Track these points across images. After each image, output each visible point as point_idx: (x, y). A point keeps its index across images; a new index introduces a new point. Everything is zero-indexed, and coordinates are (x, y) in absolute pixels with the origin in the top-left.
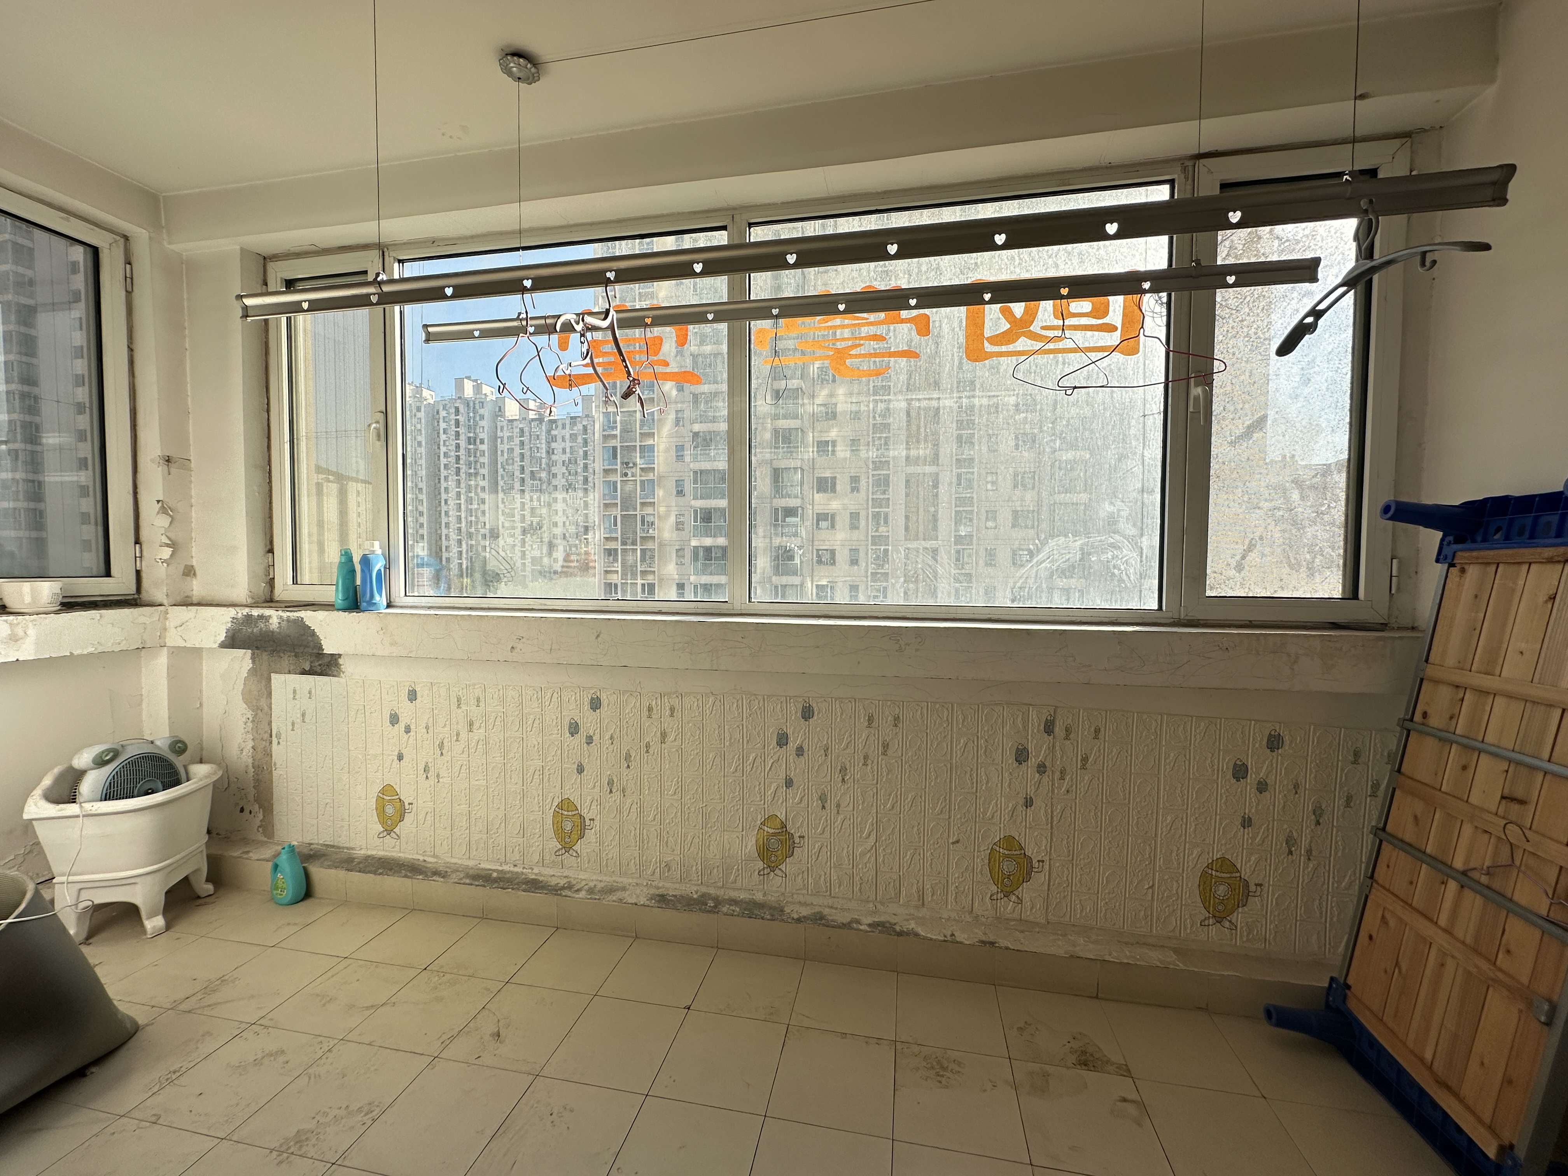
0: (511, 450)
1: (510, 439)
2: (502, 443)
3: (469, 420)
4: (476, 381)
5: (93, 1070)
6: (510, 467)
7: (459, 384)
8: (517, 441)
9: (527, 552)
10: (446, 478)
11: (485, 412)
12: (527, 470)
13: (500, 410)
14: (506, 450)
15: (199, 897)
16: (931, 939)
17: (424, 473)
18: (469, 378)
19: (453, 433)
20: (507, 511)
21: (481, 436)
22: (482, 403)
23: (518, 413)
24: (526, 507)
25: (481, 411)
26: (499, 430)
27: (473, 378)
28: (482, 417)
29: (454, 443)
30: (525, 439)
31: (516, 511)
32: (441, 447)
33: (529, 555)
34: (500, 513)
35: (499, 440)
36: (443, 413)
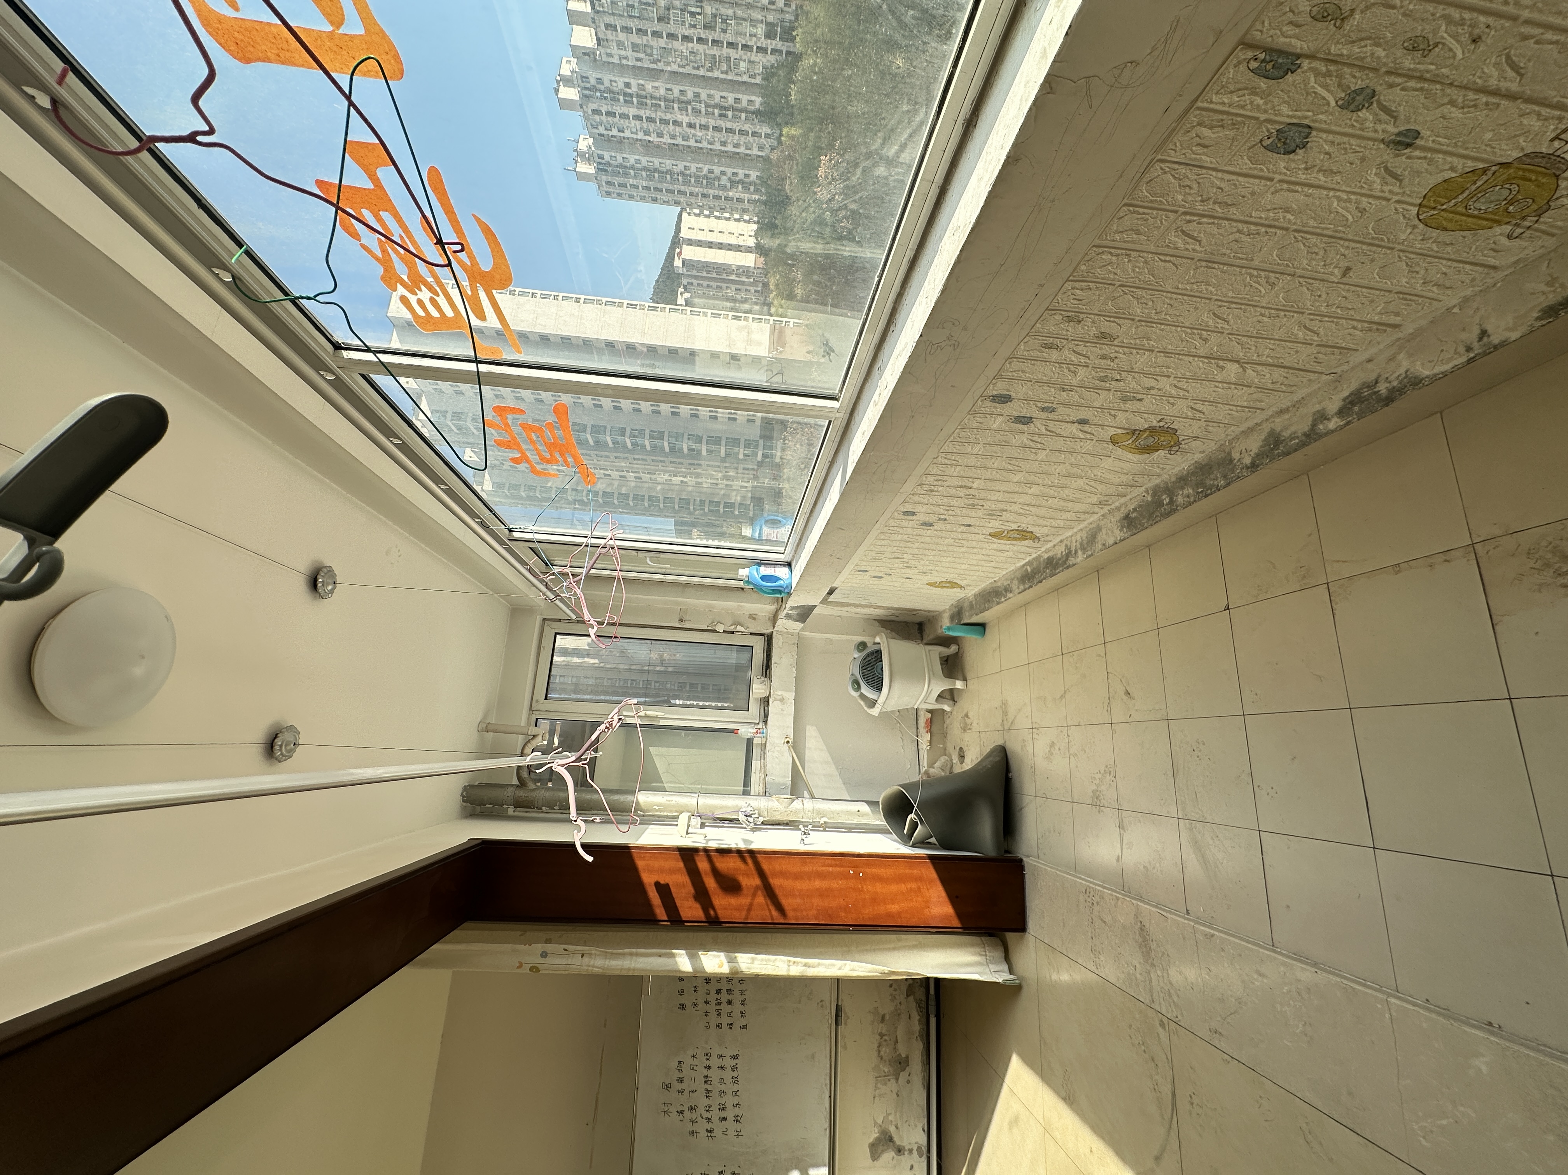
0: (635, 47)
1: (620, 44)
2: (627, 58)
3: (606, 98)
4: (558, 82)
5: (1010, 775)
6: (655, 52)
7: (565, 104)
8: (622, 36)
9: (759, 45)
10: (673, 137)
11: (593, 76)
12: (658, 27)
13: (588, 54)
14: (635, 54)
15: (957, 653)
16: (1445, 374)
17: (668, 162)
18: (557, 91)
19: (622, 121)
20: (708, 65)
21: (621, 85)
22: (583, 77)
23: (588, 29)
24: (703, 36)
25: (593, 81)
26: (610, 60)
27: (556, 86)
28: (600, 81)
29: (633, 122)
30: (619, 23)
31: (707, 52)
32: (639, 137)
33: (764, 42)
34: (710, 74)
35: (624, 62)
36: (602, 130)
